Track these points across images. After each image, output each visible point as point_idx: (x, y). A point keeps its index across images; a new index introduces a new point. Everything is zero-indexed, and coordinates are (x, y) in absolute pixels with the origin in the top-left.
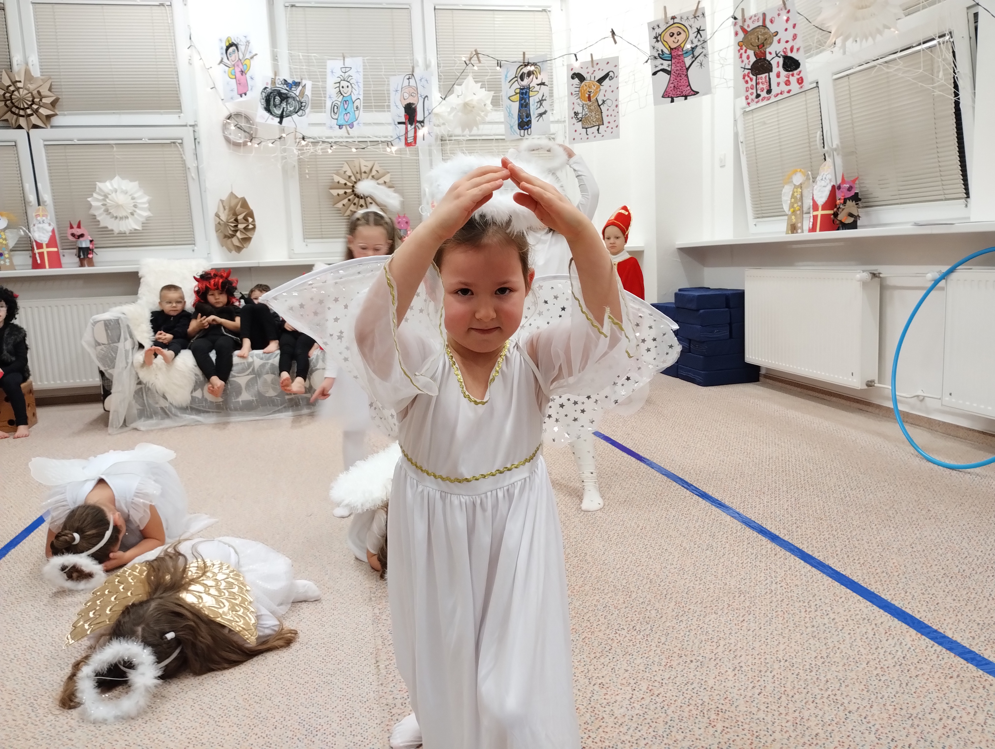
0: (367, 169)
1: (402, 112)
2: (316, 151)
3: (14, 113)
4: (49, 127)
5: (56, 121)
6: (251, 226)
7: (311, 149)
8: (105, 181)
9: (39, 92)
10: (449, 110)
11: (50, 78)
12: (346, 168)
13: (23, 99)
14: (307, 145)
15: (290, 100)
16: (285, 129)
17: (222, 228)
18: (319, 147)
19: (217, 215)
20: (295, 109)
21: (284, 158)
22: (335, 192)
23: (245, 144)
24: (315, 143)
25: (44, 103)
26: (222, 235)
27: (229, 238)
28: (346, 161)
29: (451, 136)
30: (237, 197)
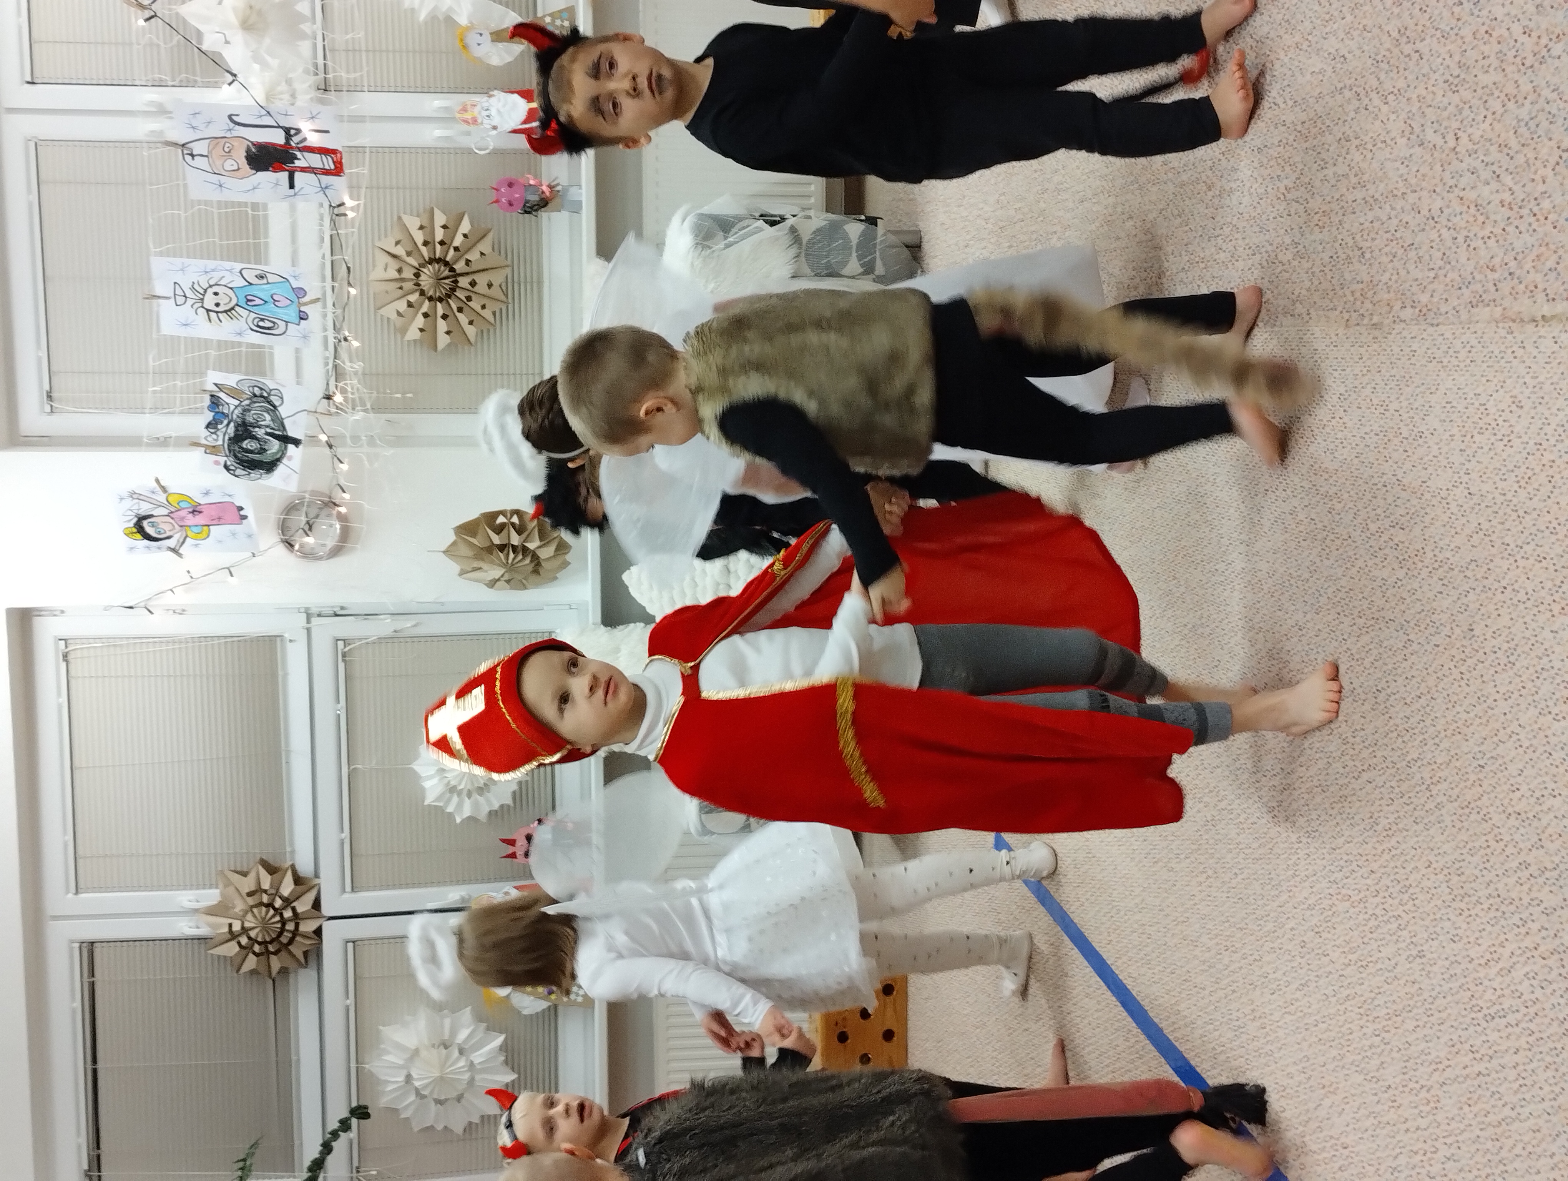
0: (394, 265)
1: (266, 177)
2: (356, 373)
3: (291, 941)
4: (316, 881)
5: (305, 867)
6: (515, 519)
7: (352, 383)
8: (423, 790)
9: (250, 894)
10: (256, 66)
11: (222, 872)
12: (389, 311)
13: (265, 924)
14: (343, 391)
15: (250, 419)
16: (310, 433)
17: (518, 577)
18: (348, 366)
19: (492, 584)
20: (267, 411)
21: (371, 442)
22: (443, 340)
23: (341, 518)
24: (338, 373)
25: (272, 886)
26: (534, 578)
27: (538, 564)
28: (375, 312)
29: (316, 66)
30: (454, 544)
